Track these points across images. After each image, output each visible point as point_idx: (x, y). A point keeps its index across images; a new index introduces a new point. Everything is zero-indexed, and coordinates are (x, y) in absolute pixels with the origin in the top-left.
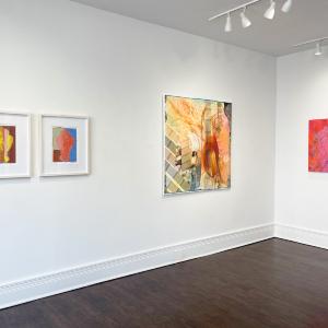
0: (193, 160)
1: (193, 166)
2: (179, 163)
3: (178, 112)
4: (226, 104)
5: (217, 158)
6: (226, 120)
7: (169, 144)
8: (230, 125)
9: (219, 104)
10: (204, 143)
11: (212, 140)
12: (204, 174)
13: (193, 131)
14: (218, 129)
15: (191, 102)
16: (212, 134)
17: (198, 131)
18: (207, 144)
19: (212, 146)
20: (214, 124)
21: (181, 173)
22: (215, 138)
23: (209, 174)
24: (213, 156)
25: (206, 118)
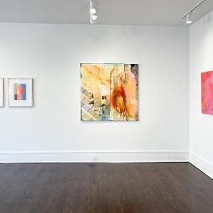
1: (103, 105)
3: (90, 72)
4: (132, 65)
5: (124, 101)
6: (132, 76)
7: (84, 91)
8: (137, 79)
9: (126, 65)
10: (112, 91)
11: (120, 89)
12: (112, 110)
13: (102, 83)
14: (125, 82)
15: (100, 66)
16: (119, 85)
17: (107, 83)
18: (114, 91)
19: (120, 93)
20: (121, 79)
21: (93, 109)
22: (122, 88)
23: (117, 111)
24: (120, 99)
25: (113, 75)
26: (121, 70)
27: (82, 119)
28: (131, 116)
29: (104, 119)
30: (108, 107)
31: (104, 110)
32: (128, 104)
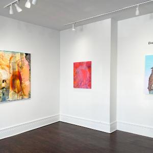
0: (4, 85)
1: (3, 88)
4: (27, 54)
5: (21, 83)
6: (26, 63)
8: (30, 65)
9: (22, 54)
10: (11, 75)
11: (17, 73)
12: (11, 92)
13: (3, 68)
14: (21, 67)
16: (17, 70)
17: (7, 69)
18: (13, 75)
19: (17, 77)
20: (18, 65)
22: (19, 73)
23: (15, 92)
24: (18, 82)
25: (12, 61)
26: (18, 57)
28: (25, 95)
29: (4, 100)
30: (7, 89)
31: (4, 92)
32: (23, 85)
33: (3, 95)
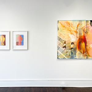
0: (72, 46)
1: (72, 48)
2: (65, 47)
3: (64, 26)
5: (86, 45)
7: (60, 39)
10: (78, 39)
11: (83, 37)
12: (78, 52)
13: (72, 34)
14: (86, 32)
15: (71, 22)
16: (83, 35)
17: (75, 34)
18: (79, 39)
19: (83, 40)
20: (84, 30)
21: (66, 51)
22: (84, 37)
23: (81, 52)
24: (83, 44)
25: (79, 28)
26: (84, 24)
27: (58, 58)
28: (89, 56)
29: (72, 58)
30: (75, 50)
31: (72, 51)
32: (88, 47)
33: (72, 53)
